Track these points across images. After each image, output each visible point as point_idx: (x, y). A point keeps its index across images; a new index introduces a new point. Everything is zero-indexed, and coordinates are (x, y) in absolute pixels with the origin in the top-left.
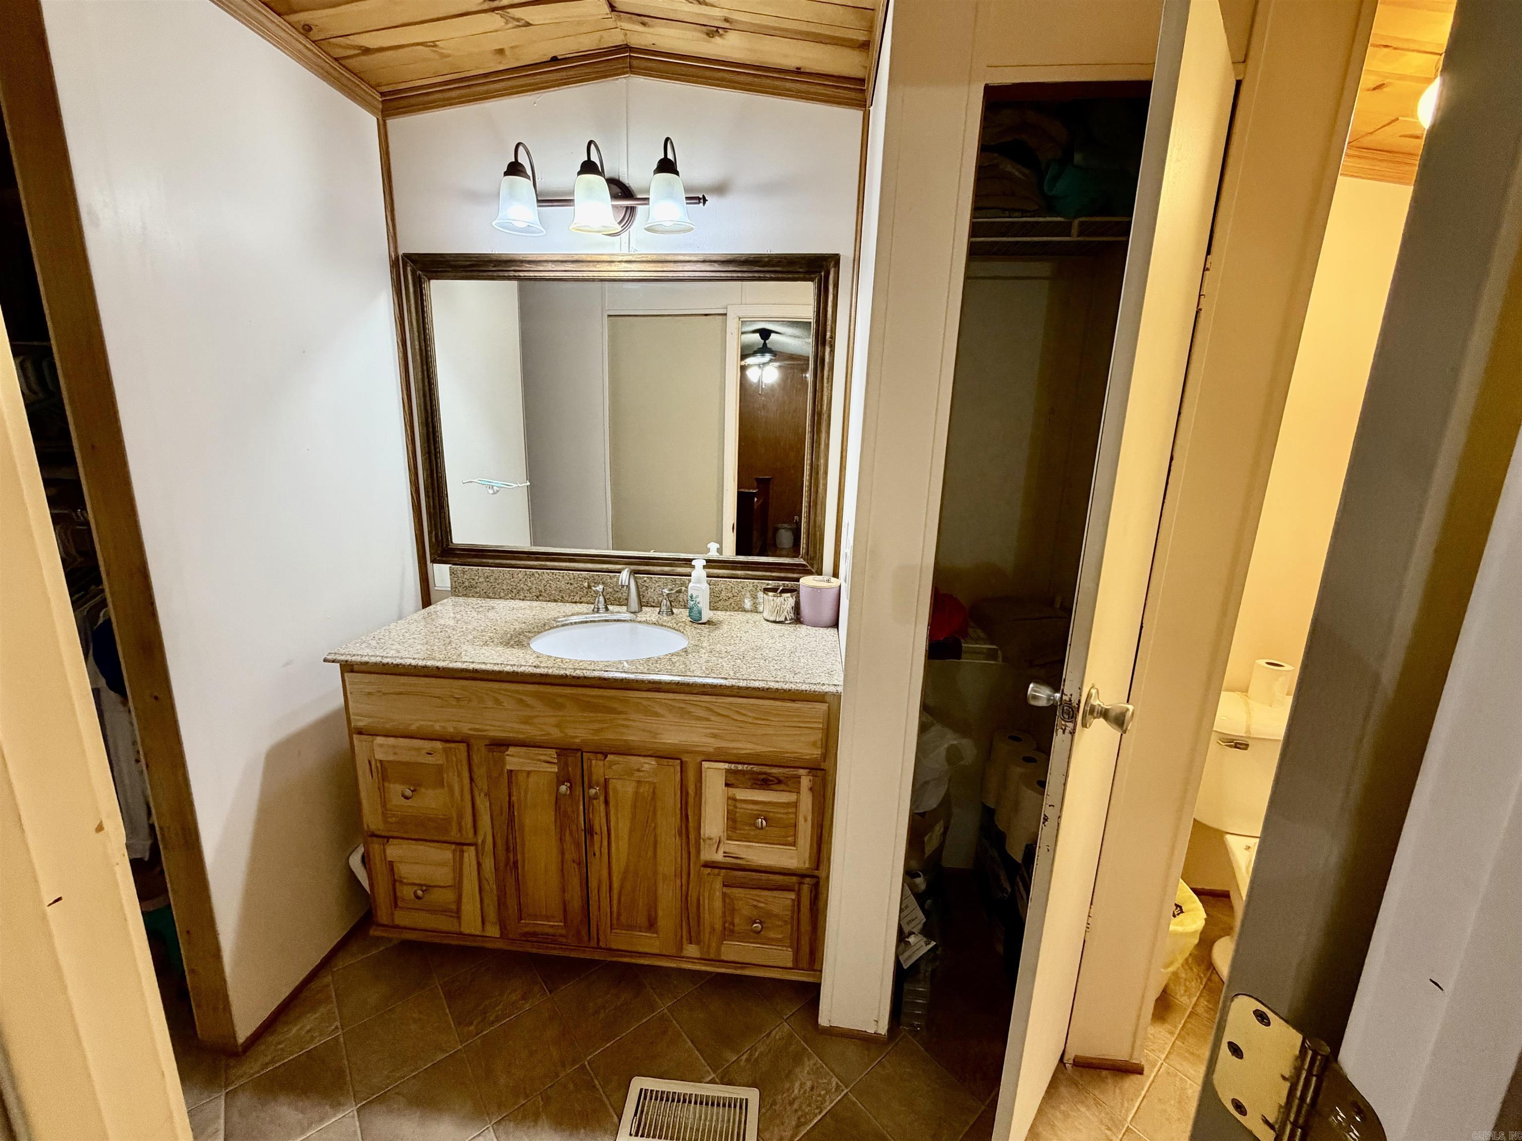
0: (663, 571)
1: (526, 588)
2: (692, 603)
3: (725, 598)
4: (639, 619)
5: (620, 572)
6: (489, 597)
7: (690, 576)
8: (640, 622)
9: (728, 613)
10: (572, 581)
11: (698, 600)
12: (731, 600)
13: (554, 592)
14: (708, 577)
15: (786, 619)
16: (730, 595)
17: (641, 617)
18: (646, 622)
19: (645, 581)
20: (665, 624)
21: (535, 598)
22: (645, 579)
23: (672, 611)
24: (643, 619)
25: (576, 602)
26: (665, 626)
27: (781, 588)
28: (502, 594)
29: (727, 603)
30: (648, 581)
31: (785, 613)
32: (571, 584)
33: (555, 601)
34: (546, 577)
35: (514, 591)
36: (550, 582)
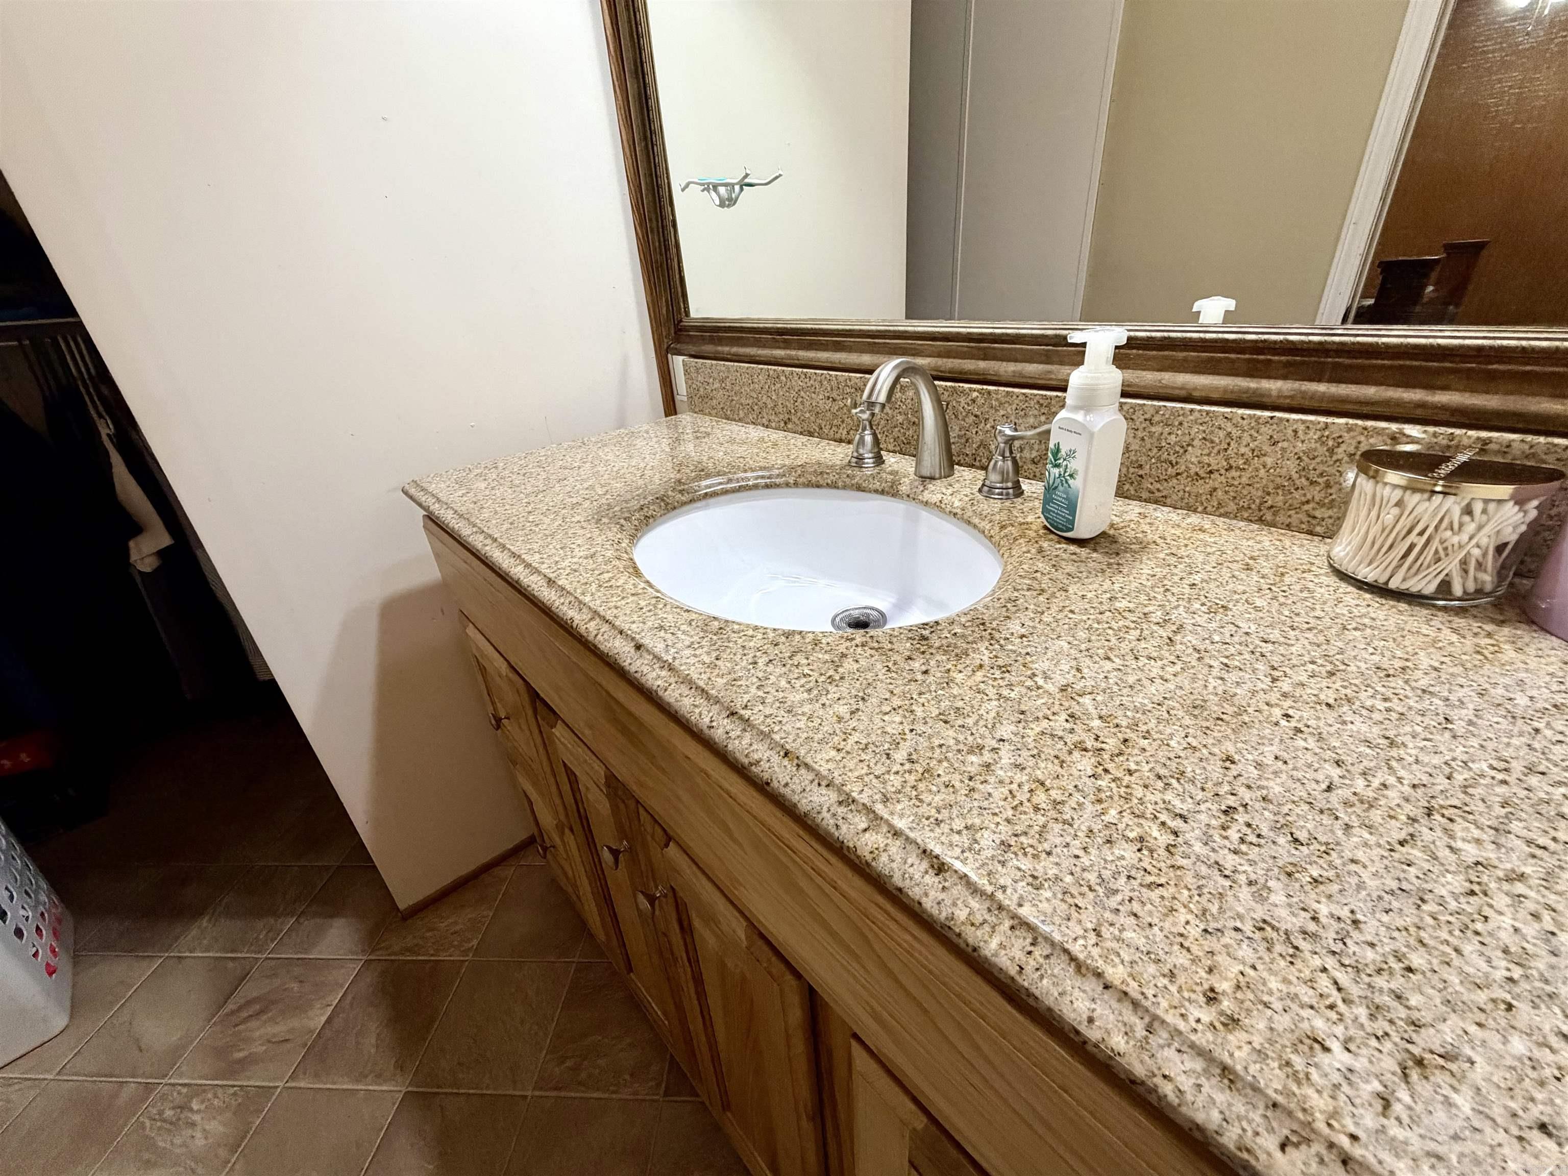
0: (1021, 375)
1: (769, 401)
2: (1056, 471)
3: (1194, 469)
4: (926, 496)
5: (871, 372)
6: (728, 419)
7: (1064, 389)
8: (926, 503)
9: (1194, 519)
10: (834, 395)
11: (1073, 465)
12: (1218, 480)
13: (807, 415)
14: (1124, 394)
15: (1445, 587)
16: (1217, 462)
17: (935, 492)
18: (938, 507)
19: (974, 401)
20: (976, 521)
21: (782, 424)
22: (975, 394)
23: (1017, 486)
24: (935, 498)
25: (841, 441)
26: (975, 526)
27: (1462, 458)
28: (742, 414)
29: (1202, 488)
30: (980, 401)
31: (1451, 566)
32: (834, 400)
33: (811, 434)
34: (797, 383)
35: (756, 408)
36: (802, 393)
